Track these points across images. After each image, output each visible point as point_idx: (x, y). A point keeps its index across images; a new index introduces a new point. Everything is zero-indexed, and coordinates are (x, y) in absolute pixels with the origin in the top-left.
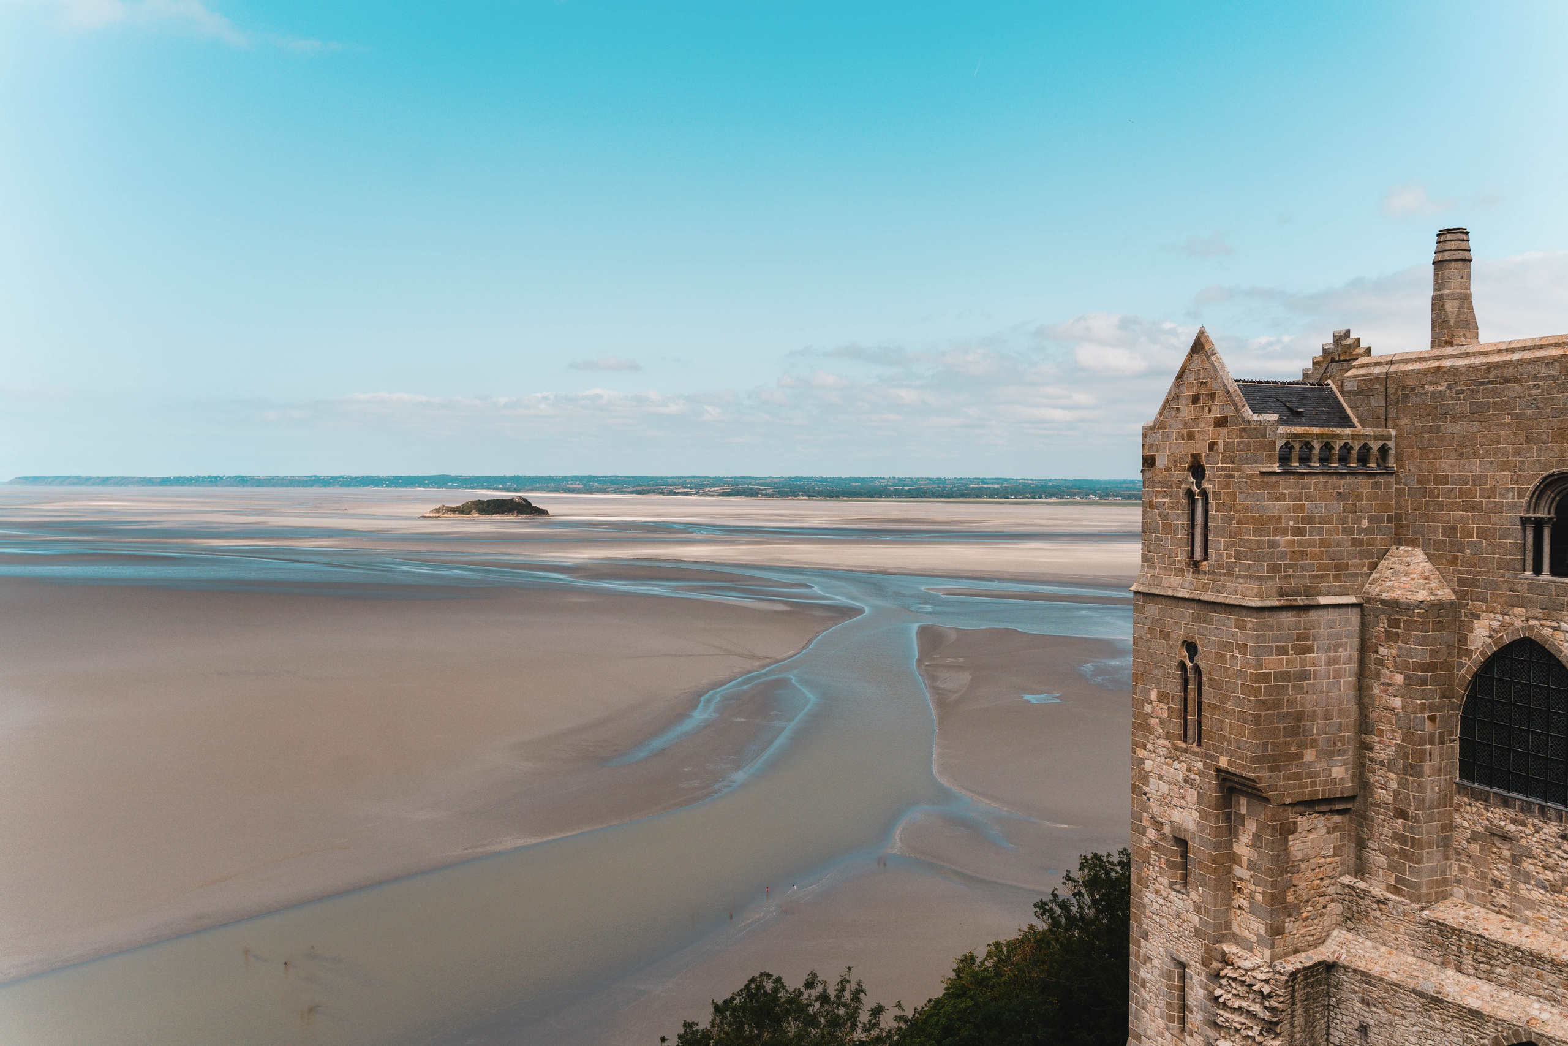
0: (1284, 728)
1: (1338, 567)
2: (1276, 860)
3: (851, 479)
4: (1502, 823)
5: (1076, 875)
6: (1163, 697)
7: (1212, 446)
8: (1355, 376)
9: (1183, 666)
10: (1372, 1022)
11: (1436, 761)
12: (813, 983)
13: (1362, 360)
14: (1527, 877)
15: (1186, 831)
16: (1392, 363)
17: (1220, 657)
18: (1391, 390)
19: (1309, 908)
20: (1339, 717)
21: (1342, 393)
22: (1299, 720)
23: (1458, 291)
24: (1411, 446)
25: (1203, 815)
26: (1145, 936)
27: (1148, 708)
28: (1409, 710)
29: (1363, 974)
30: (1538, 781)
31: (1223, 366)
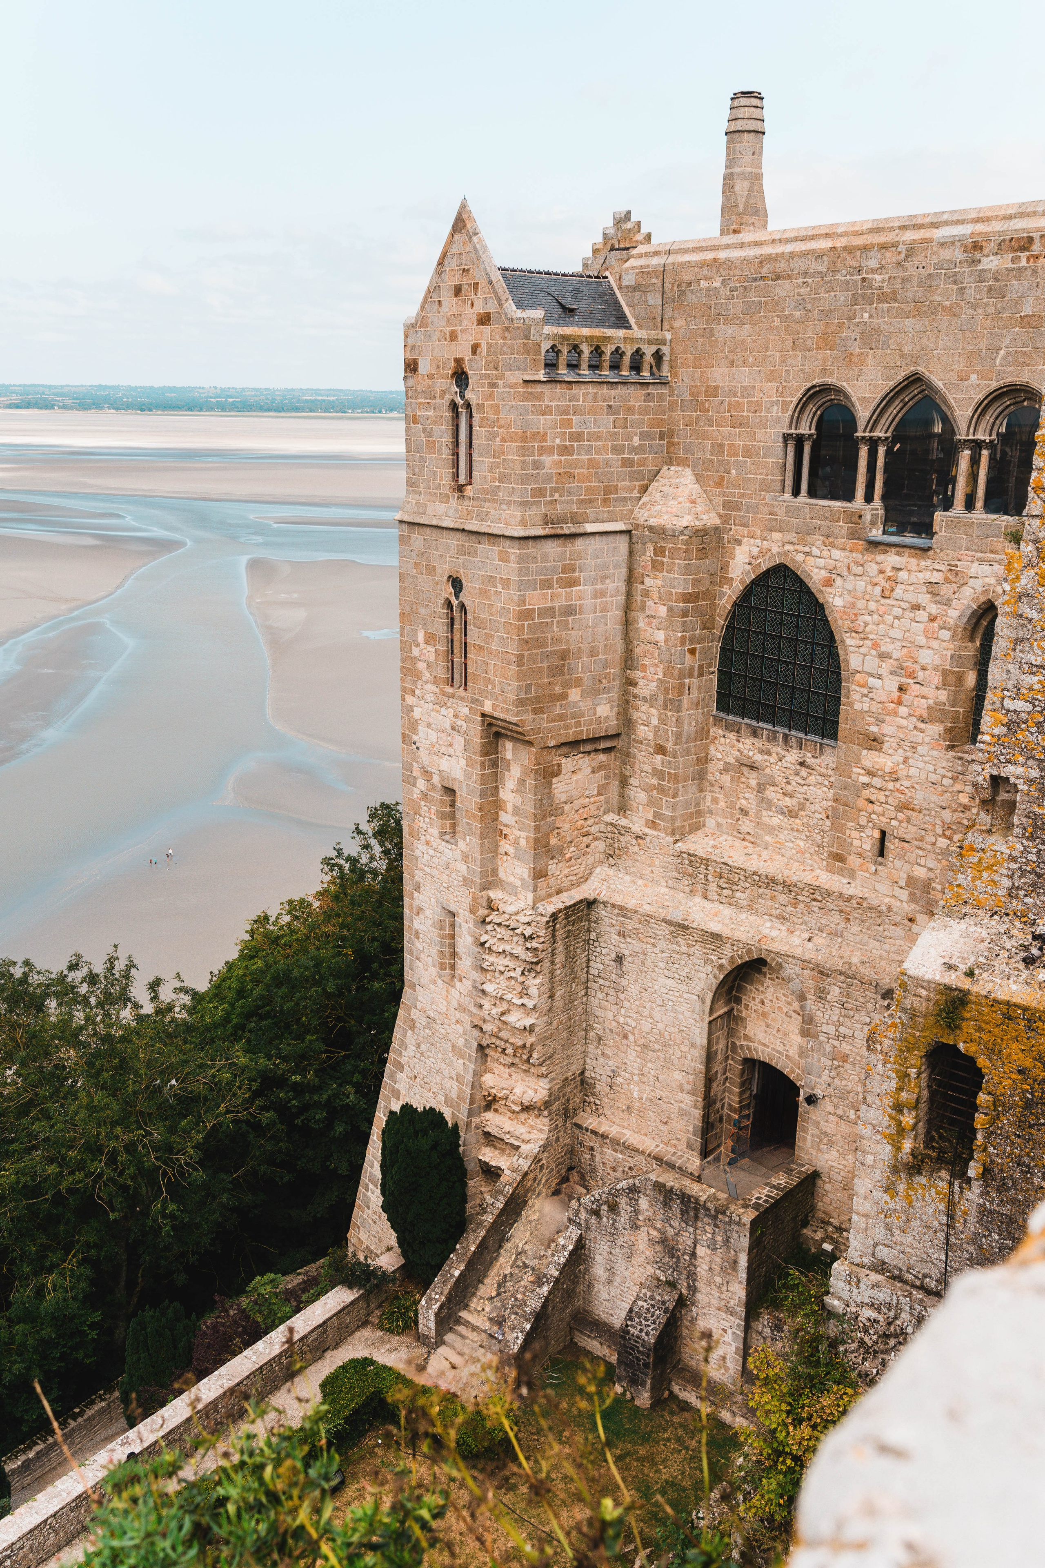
0: (548, 667)
1: (608, 491)
2: (539, 804)
3: (164, 389)
4: (751, 753)
5: (365, 827)
6: (430, 639)
7: (475, 349)
8: (633, 268)
9: (449, 604)
10: (626, 952)
11: (695, 694)
12: (77, 965)
13: (641, 249)
14: (769, 804)
15: (454, 779)
16: (669, 252)
17: (484, 593)
18: (668, 286)
19: (572, 849)
20: (605, 653)
21: (620, 288)
22: (563, 659)
23: (749, 170)
24: (685, 352)
25: (470, 762)
26: (418, 888)
27: (416, 652)
28: (670, 644)
29: (621, 908)
30: (784, 710)
31: (485, 250)
